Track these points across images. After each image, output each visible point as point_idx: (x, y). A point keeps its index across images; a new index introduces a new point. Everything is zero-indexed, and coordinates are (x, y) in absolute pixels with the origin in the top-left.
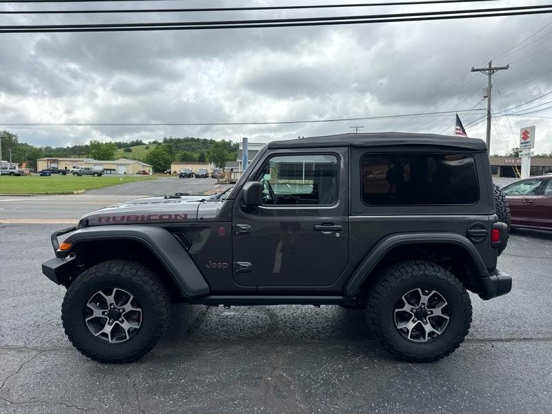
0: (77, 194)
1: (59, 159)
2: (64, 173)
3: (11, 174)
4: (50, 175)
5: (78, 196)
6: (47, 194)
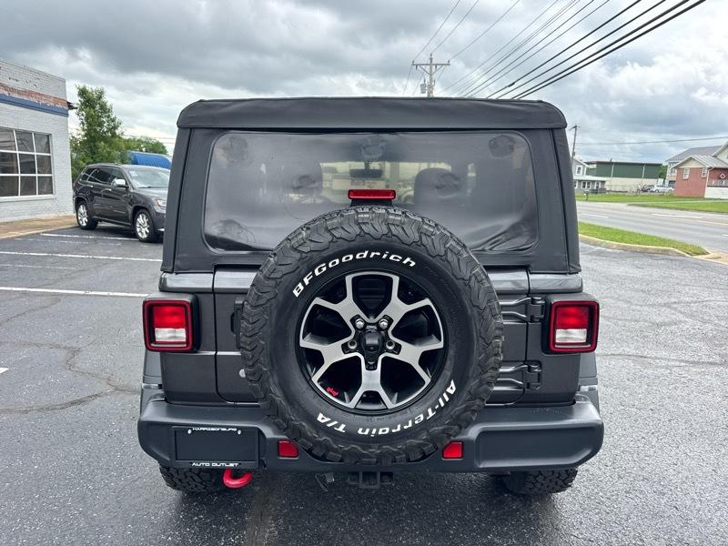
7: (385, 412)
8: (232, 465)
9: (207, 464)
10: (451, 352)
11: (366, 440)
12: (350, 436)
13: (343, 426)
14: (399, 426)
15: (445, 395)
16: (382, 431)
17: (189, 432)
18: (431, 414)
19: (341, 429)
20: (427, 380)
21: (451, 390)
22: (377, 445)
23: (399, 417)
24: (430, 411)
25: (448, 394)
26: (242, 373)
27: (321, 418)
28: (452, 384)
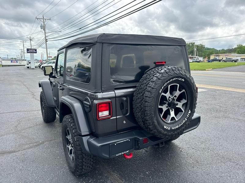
0: (208, 70)
1: (220, 54)
2: (220, 61)
3: (196, 61)
4: (212, 62)
5: (208, 71)
6: (195, 70)
7: (176, 122)
8: (127, 152)
9: (120, 154)
10: (189, 103)
11: (174, 130)
12: (171, 130)
13: (169, 128)
14: (180, 125)
15: (188, 114)
16: (177, 127)
17: (115, 144)
18: (186, 120)
19: (169, 129)
20: (184, 111)
21: (189, 112)
22: (176, 131)
23: (179, 122)
24: (186, 119)
25: (189, 113)
26: (124, 122)
27: (165, 127)
28: (190, 111)
